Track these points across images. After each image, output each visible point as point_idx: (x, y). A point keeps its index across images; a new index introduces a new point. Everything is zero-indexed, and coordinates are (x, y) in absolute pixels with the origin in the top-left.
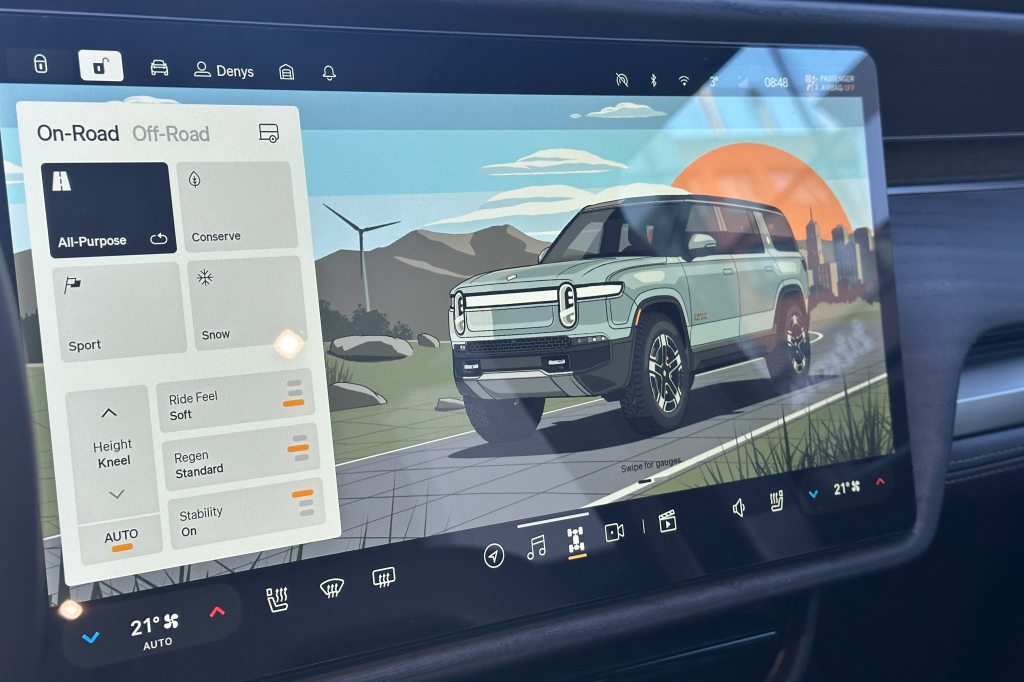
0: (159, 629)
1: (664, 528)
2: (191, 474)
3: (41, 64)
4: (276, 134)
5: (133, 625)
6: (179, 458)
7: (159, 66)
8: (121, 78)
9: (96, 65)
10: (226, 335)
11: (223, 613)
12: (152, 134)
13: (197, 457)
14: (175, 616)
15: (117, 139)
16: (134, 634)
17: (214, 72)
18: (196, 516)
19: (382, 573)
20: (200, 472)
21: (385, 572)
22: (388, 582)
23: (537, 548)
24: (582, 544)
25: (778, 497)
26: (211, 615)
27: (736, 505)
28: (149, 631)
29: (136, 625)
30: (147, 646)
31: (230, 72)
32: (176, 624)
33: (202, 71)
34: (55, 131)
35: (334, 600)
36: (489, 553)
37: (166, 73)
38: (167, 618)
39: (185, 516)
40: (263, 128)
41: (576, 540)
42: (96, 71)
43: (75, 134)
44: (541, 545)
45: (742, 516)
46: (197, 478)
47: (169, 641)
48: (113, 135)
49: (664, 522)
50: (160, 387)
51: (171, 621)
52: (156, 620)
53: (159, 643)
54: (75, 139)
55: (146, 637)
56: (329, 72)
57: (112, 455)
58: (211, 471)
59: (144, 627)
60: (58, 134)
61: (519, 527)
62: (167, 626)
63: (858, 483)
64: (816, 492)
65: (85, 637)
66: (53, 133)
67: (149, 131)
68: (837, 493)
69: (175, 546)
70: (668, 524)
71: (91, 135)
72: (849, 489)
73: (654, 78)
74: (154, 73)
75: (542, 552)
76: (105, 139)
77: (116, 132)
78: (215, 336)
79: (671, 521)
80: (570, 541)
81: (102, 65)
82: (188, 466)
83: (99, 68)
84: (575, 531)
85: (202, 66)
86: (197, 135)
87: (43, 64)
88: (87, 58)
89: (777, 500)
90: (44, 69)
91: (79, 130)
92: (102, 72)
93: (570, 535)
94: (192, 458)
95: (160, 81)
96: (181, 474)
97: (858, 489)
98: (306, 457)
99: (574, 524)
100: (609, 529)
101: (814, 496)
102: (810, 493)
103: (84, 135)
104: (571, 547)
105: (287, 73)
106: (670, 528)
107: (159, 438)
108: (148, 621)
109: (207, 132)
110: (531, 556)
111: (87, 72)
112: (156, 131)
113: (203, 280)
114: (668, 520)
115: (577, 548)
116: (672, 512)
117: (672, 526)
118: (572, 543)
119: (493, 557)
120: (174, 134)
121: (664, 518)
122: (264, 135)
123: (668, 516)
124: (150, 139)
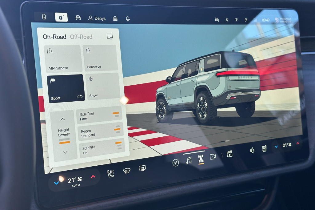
0: (76, 182)
1: (228, 156)
2: (86, 136)
3: (44, 17)
4: (112, 37)
5: (69, 180)
6: (82, 131)
7: (78, 17)
8: (67, 21)
9: (60, 17)
10: (97, 96)
11: (95, 177)
12: (76, 37)
13: (88, 131)
15: (66, 38)
16: (69, 182)
17: (94, 19)
18: (87, 148)
19: (142, 167)
20: (88, 136)
21: (143, 167)
22: (144, 170)
23: (189, 161)
24: (203, 160)
25: (265, 147)
26: (91, 178)
27: (251, 150)
28: (73, 182)
30: (73, 186)
31: (98, 19)
33: (91, 18)
34: (48, 36)
35: (127, 174)
36: (174, 162)
37: (80, 19)
38: (78, 178)
39: (84, 148)
40: (108, 35)
41: (201, 159)
42: (60, 19)
43: (54, 37)
44: (190, 160)
45: (253, 153)
46: (88, 137)
47: (79, 185)
48: (65, 37)
49: (228, 154)
50: (77, 111)
51: (80, 179)
52: (75, 178)
53: (76, 185)
54: (54, 39)
56: (128, 18)
58: (92, 135)
59: (72, 180)
60: (49, 37)
61: (183, 154)
62: (78, 180)
63: (291, 143)
64: (277, 146)
65: (55, 183)
66: (47, 37)
67: (75, 36)
68: (284, 147)
69: (81, 157)
70: (230, 155)
71: (58, 37)
72: (288, 145)
73: (227, 19)
74: (76, 19)
76: (62, 38)
77: (66, 36)
78: (93, 96)
79: (231, 154)
80: (199, 159)
81: (62, 17)
82: (85, 134)
83: (61, 18)
84: (201, 156)
85: (90, 17)
86: (89, 37)
87: (45, 17)
88: (57, 15)
89: (264, 148)
90: (45, 18)
91: (55, 36)
92: (62, 19)
93: (199, 157)
94: (86, 131)
95: (78, 22)
96: (83, 136)
97: (291, 145)
98: (119, 132)
99: (200, 154)
100: (211, 156)
101: (276, 147)
102: (275, 146)
103: (56, 37)
104: (199, 161)
105: (115, 19)
106: (230, 156)
107: (77, 125)
109: (92, 36)
110: (187, 163)
111: (57, 19)
112: (77, 36)
113: (90, 78)
114: (230, 154)
115: (201, 161)
116: (231, 151)
117: (231, 155)
118: (200, 160)
119: (175, 163)
120: (82, 37)
121: (228, 153)
122: (108, 37)
123: (230, 152)
124: (75, 39)
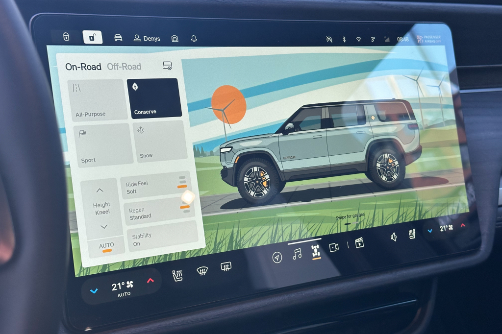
0: (124, 288)
1: (358, 246)
2: (137, 218)
3: (66, 37)
4: (171, 66)
5: (113, 285)
6: (131, 211)
7: (118, 37)
8: (101, 42)
9: (90, 37)
10: (151, 156)
11: (153, 281)
12: (116, 67)
13: (139, 210)
14: (132, 282)
15: (100, 69)
16: (113, 290)
17: (142, 39)
18: (140, 237)
19: (225, 264)
20: (141, 217)
21: (227, 264)
22: (228, 269)
23: (297, 254)
24: (319, 253)
25: (413, 232)
26: (148, 282)
27: (392, 236)
28: (120, 288)
29: (114, 286)
30: (119, 295)
31: (149, 39)
32: (132, 286)
33: (137, 39)
34: (73, 66)
35: (204, 276)
36: (275, 256)
37: (121, 40)
38: (128, 283)
39: (135, 237)
40: (165, 64)
41: (316, 251)
42: (91, 40)
43: (82, 67)
44: (299, 253)
45: (395, 241)
46: (139, 220)
47: (129, 294)
48: (99, 68)
49: (357, 243)
50: (122, 179)
51: (130, 284)
52: (123, 283)
53: (125, 294)
54: (82, 70)
55: (118, 291)
56: (194, 38)
57: (101, 209)
58: (146, 217)
59: (118, 287)
60: (75, 67)
61: (288, 244)
62: (128, 287)
63: (452, 226)
64: (431, 230)
65: (91, 290)
66: (72, 67)
67: (114, 65)
68: (442, 230)
69: (131, 250)
70: (360, 244)
71: (89, 68)
72: (447, 229)
73: (344, 38)
74: (116, 40)
75: (300, 256)
76: (95, 69)
77: (100, 66)
78: (146, 156)
79: (361, 243)
80: (313, 251)
81: (93, 37)
82: (136, 215)
83: (92, 38)
84: (315, 247)
85: (137, 37)
86: (135, 67)
87: (67, 37)
88: (86, 34)
89: (412, 234)
90: (68, 39)
91: (83, 65)
92: (93, 40)
93: (313, 248)
94: (137, 211)
95: (119, 44)
96: (132, 218)
97: (452, 229)
98: (188, 211)
99: (314, 243)
100: (331, 246)
101: (430, 232)
102: (428, 230)
103: (86, 68)
104: (313, 254)
105: (175, 39)
106: (360, 246)
107: (122, 202)
108: (119, 284)
109: (140, 66)
110: (294, 258)
111: (86, 40)
112: (117, 65)
113: (140, 131)
114: (360, 242)
115: (316, 254)
116: (361, 239)
117: (362, 245)
119: (277, 258)
120: (125, 67)
121: (357, 241)
122: (166, 67)
123: (359, 240)
124: (115, 69)
